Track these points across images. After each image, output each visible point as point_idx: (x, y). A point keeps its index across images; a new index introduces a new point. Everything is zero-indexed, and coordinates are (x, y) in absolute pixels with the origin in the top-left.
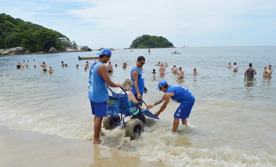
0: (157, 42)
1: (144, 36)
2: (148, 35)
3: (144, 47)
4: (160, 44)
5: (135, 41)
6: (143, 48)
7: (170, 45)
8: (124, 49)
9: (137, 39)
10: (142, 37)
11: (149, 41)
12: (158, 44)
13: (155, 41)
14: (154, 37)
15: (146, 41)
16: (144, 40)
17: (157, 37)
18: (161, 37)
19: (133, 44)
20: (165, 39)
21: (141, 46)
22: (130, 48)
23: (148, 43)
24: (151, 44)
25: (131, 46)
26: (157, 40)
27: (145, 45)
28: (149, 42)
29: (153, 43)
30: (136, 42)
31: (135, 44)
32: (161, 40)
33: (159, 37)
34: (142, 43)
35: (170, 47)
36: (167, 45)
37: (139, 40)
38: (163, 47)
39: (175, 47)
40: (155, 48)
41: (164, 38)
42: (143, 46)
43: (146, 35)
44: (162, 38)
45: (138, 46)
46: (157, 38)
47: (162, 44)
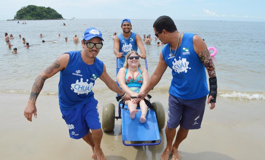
0: (45, 13)
1: (29, 6)
2: (34, 6)
3: (31, 18)
4: (48, 15)
5: (19, 11)
6: (29, 19)
7: (58, 17)
8: (7, 20)
9: (22, 9)
10: (27, 7)
11: (36, 12)
12: (46, 15)
13: (42, 12)
14: (42, 8)
15: (32, 12)
16: (29, 11)
17: (45, 7)
18: (49, 8)
19: (17, 15)
20: (53, 11)
21: (27, 17)
22: (14, 20)
23: (34, 14)
24: (39, 16)
25: (15, 17)
26: (45, 11)
27: (32, 16)
28: (37, 14)
29: (40, 14)
30: (21, 13)
31: (19, 15)
32: (49, 11)
33: (47, 8)
34: (28, 14)
35: (59, 19)
36: (56, 17)
37: (24, 10)
38: (52, 19)
39: (64, 19)
40: (43, 19)
41: (52, 9)
42: (29, 18)
43: (32, 6)
44: (51, 9)
45: (23, 17)
46: (45, 9)
47: (50, 15)
